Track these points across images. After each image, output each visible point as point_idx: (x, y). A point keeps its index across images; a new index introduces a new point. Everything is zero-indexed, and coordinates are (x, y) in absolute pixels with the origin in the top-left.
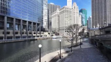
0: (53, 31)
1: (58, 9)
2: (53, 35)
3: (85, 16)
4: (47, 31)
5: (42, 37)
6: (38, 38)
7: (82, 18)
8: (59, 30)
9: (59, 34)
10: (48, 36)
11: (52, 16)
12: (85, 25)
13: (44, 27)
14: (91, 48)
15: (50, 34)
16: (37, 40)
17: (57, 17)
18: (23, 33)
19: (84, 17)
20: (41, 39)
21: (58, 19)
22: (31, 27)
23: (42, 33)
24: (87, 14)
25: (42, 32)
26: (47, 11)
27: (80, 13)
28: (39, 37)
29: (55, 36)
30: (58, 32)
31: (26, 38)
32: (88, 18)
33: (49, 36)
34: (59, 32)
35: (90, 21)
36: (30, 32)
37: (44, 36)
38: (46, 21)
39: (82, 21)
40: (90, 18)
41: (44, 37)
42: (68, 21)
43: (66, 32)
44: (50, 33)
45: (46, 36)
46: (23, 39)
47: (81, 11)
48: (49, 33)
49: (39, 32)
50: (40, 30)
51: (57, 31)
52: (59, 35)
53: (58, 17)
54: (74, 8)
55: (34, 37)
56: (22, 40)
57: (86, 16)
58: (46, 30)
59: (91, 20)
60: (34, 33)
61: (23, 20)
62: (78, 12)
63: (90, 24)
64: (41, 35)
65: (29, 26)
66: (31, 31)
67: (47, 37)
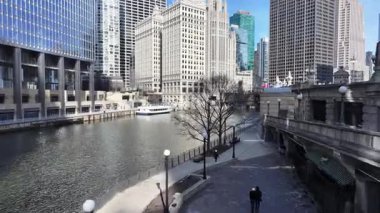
0: (141, 87)
1: (157, 7)
2: (140, 104)
3: (249, 37)
4: (119, 90)
5: (101, 111)
6: (84, 116)
7: (239, 43)
8: (161, 86)
9: (159, 100)
10: (124, 106)
11: (137, 32)
12: (246, 67)
13: (108, 74)
14: (267, 157)
15: (131, 99)
16: (80, 121)
17: (154, 40)
18: (26, 99)
19: (244, 39)
20: (97, 117)
21: (158, 44)
22: (56, 76)
23: (101, 97)
24: (253, 30)
25: (99, 93)
26: (116, 13)
27: (233, 26)
28: (91, 113)
29: (146, 108)
30: (158, 93)
31: (40, 118)
32: (258, 45)
33: (128, 108)
34: (160, 91)
35: (264, 52)
36: (55, 93)
37: (108, 106)
38: (114, 50)
39: (238, 52)
40: (264, 44)
41: (107, 111)
42: (193, 55)
43: (184, 90)
44: (131, 95)
45: (116, 105)
46: (26, 123)
47: (235, 19)
48: (127, 94)
49: (87, 93)
50: (92, 85)
51: (154, 88)
52: (161, 100)
53: (158, 39)
54: (211, 8)
55: (71, 110)
56: (22, 126)
57: (251, 38)
58: (114, 86)
59: (267, 50)
60: (71, 98)
61: (24, 51)
62: (227, 21)
63: (264, 63)
64: (97, 103)
65: (48, 72)
66: (57, 88)
67: (119, 109)
